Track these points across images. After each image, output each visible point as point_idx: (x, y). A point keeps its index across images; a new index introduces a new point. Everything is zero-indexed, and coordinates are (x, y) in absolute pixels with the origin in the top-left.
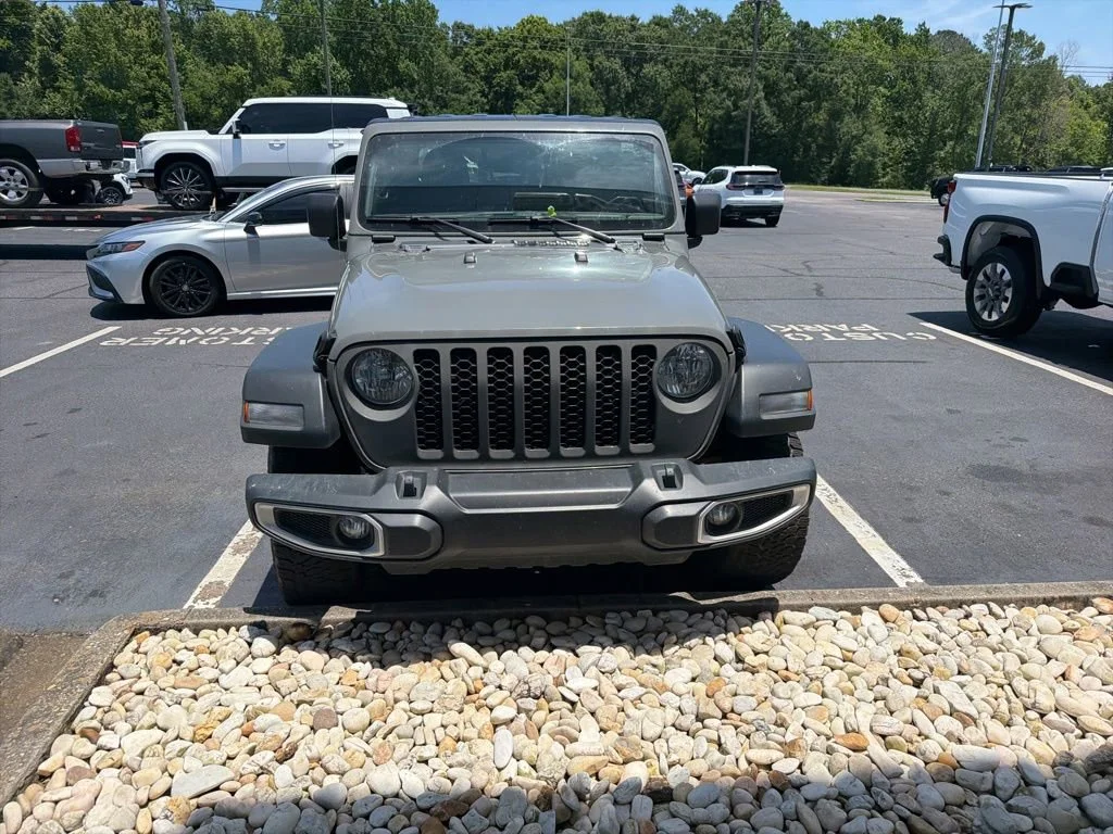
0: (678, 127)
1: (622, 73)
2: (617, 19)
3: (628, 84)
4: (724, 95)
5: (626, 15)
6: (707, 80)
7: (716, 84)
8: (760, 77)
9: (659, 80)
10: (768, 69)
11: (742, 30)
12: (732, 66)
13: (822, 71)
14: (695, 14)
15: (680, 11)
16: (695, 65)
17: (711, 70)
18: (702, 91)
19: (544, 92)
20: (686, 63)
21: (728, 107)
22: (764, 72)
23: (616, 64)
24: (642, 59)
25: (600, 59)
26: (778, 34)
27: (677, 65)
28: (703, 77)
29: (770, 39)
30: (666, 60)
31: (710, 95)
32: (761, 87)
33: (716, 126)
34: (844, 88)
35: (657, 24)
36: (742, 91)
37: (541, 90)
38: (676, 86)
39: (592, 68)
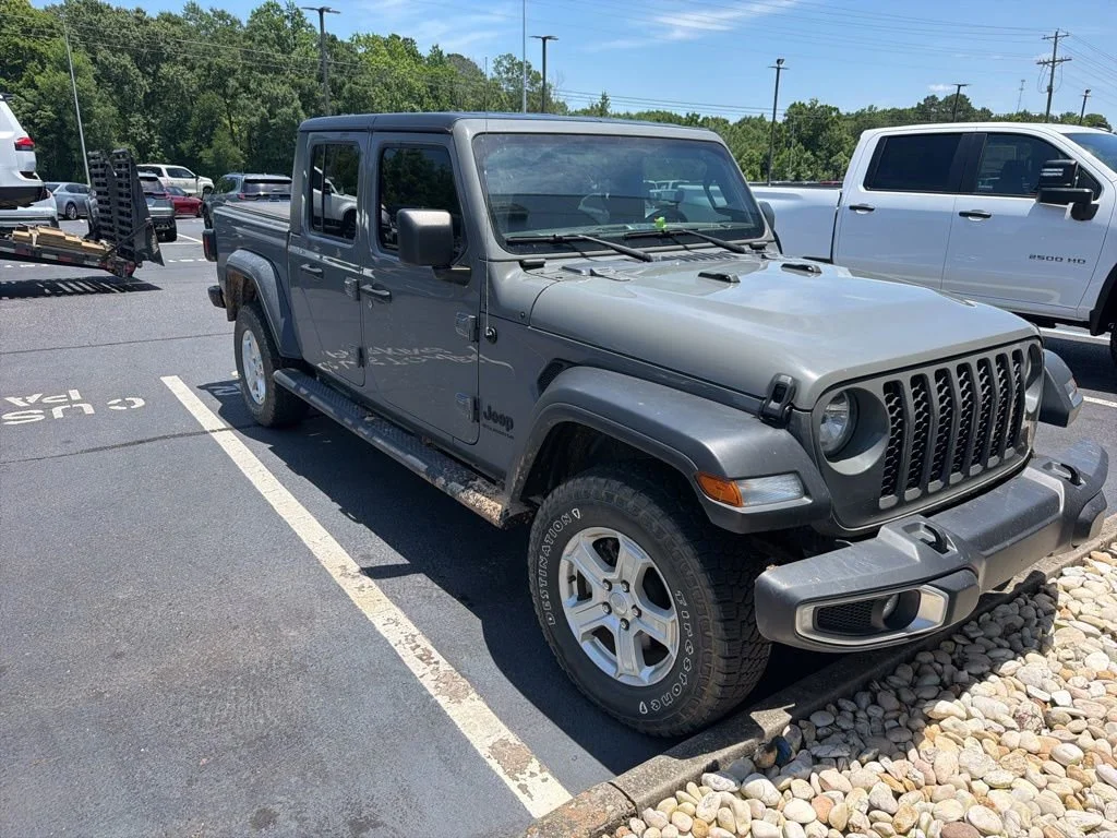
0: (212, 134)
1: (134, 71)
2: (118, 11)
3: (145, 83)
4: (259, 101)
5: (131, 7)
6: (237, 85)
7: (247, 89)
8: (294, 86)
9: (182, 82)
10: (300, 78)
11: (266, 36)
12: (262, 73)
13: (356, 84)
14: (211, 14)
15: (193, 9)
16: (220, 68)
17: (238, 75)
18: (234, 96)
19: (36, 88)
20: (210, 64)
21: (263, 114)
22: (296, 80)
23: (126, 60)
24: (158, 57)
25: (104, 54)
26: (305, 44)
27: (200, 67)
28: (232, 82)
29: (298, 49)
30: (186, 59)
31: (243, 100)
32: (297, 96)
33: (255, 134)
34: (378, 100)
35: (167, 20)
36: (277, 98)
37: (32, 85)
38: (203, 89)
39: (94, 61)
